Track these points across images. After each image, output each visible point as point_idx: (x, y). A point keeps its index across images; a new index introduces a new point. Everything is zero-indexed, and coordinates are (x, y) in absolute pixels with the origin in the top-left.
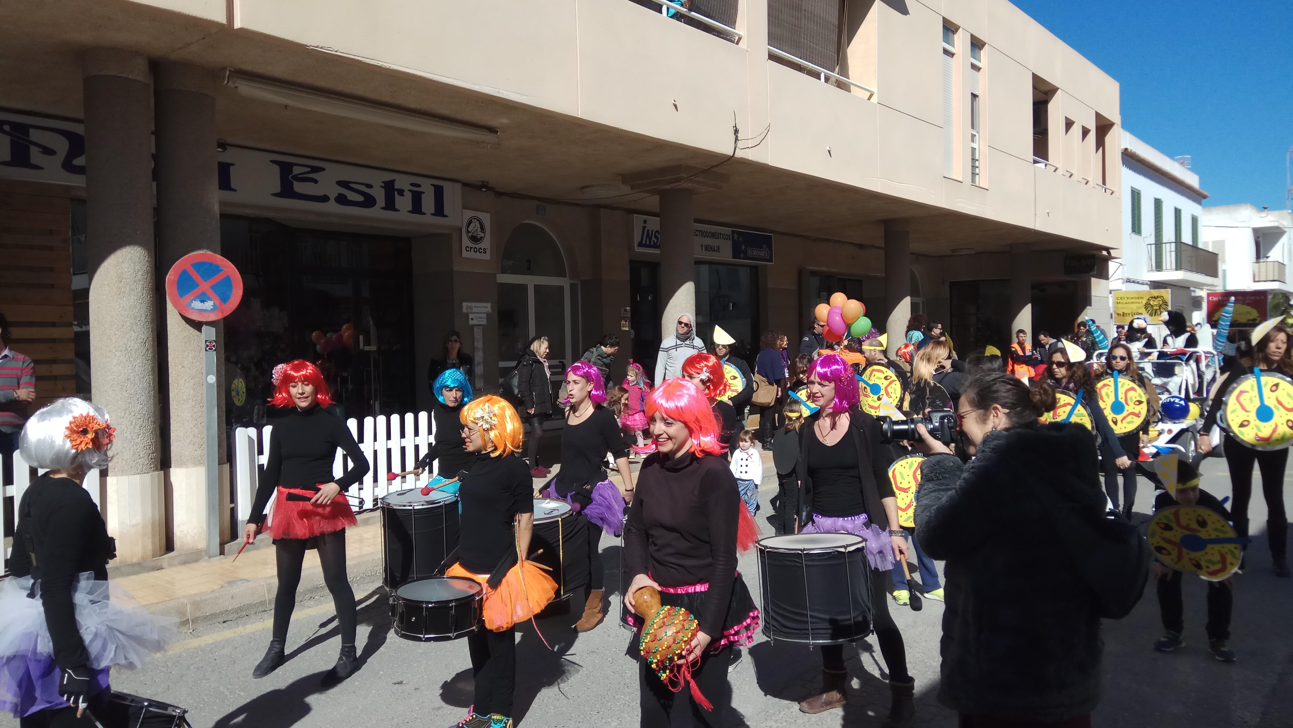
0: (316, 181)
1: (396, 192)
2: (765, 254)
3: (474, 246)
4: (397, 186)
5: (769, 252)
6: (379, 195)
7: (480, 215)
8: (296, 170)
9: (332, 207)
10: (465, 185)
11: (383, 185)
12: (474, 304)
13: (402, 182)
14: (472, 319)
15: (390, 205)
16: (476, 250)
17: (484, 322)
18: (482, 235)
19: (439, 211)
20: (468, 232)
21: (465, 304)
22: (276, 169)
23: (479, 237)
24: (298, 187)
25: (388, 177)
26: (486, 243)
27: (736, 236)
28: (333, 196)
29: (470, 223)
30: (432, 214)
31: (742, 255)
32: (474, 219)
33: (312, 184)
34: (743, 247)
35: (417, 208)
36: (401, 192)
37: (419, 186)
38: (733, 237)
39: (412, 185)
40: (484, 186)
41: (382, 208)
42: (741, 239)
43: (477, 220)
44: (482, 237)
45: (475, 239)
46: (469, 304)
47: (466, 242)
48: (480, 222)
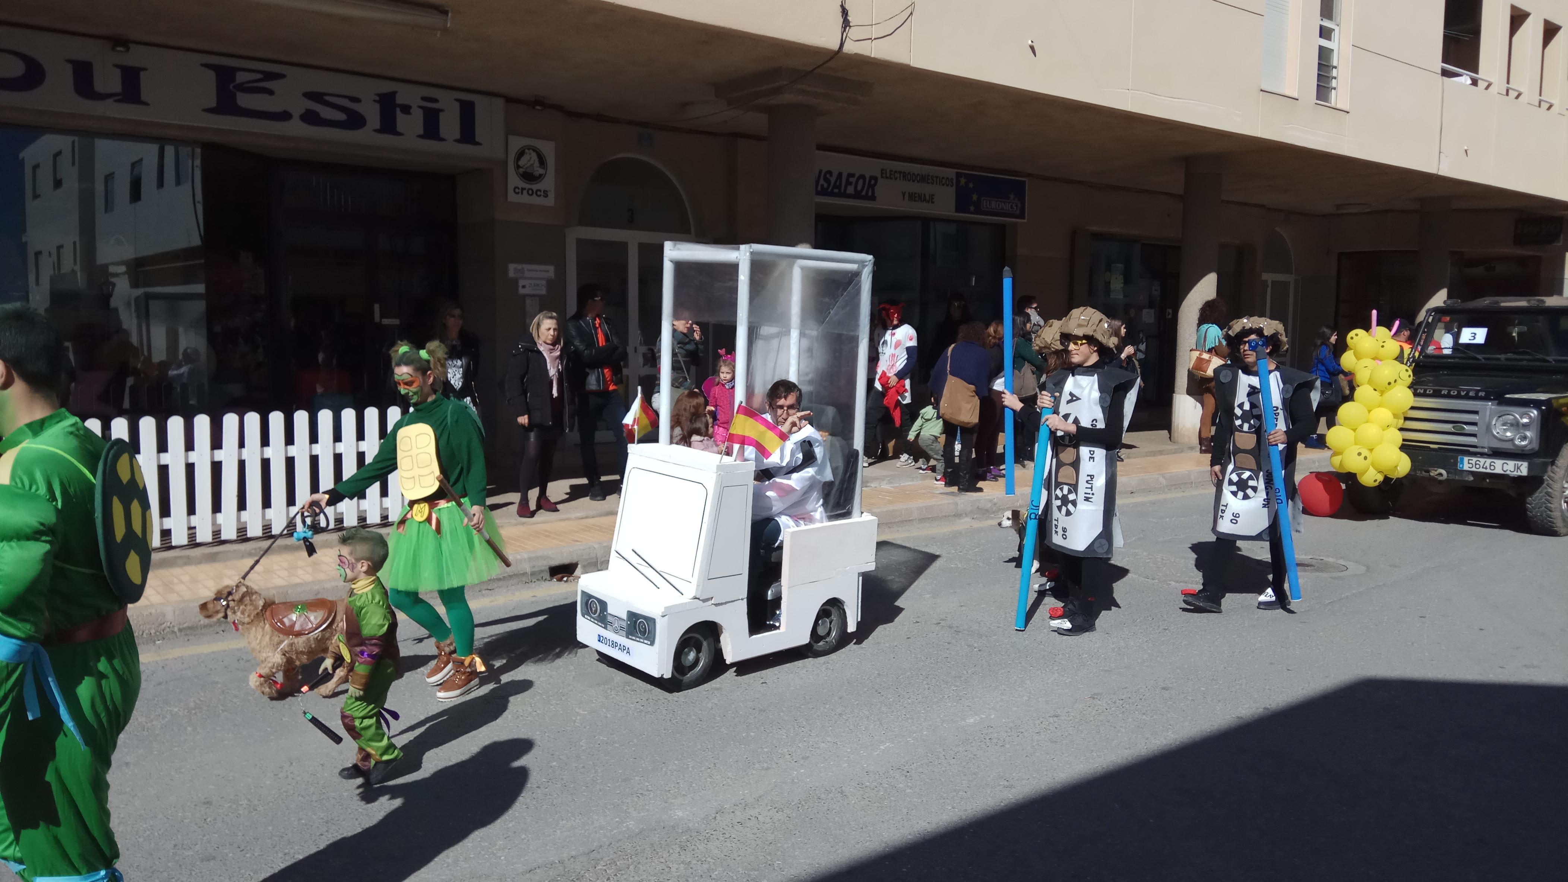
0: (271, 92)
1: (398, 110)
2: (1012, 207)
3: (527, 186)
4: (400, 100)
5: (1019, 205)
6: (372, 113)
7: (538, 143)
8: (241, 77)
9: (296, 128)
10: (509, 100)
11: (377, 98)
12: (526, 267)
13: (407, 95)
14: (524, 287)
15: (388, 126)
16: (531, 192)
17: (543, 291)
18: (542, 171)
19: (468, 135)
20: (518, 167)
21: (512, 267)
22: (211, 75)
23: (537, 174)
24: (244, 100)
25: (386, 87)
26: (549, 183)
27: (963, 181)
28: (297, 112)
29: (521, 154)
30: (456, 141)
31: (972, 208)
32: (529, 149)
33: (265, 96)
34: (975, 197)
35: (431, 129)
36: (406, 109)
37: (435, 101)
38: (958, 181)
39: (424, 99)
40: (537, 103)
41: (376, 131)
42: (971, 185)
43: (534, 150)
44: (540, 175)
45: (529, 177)
46: (520, 267)
47: (514, 180)
48: (537, 152)
